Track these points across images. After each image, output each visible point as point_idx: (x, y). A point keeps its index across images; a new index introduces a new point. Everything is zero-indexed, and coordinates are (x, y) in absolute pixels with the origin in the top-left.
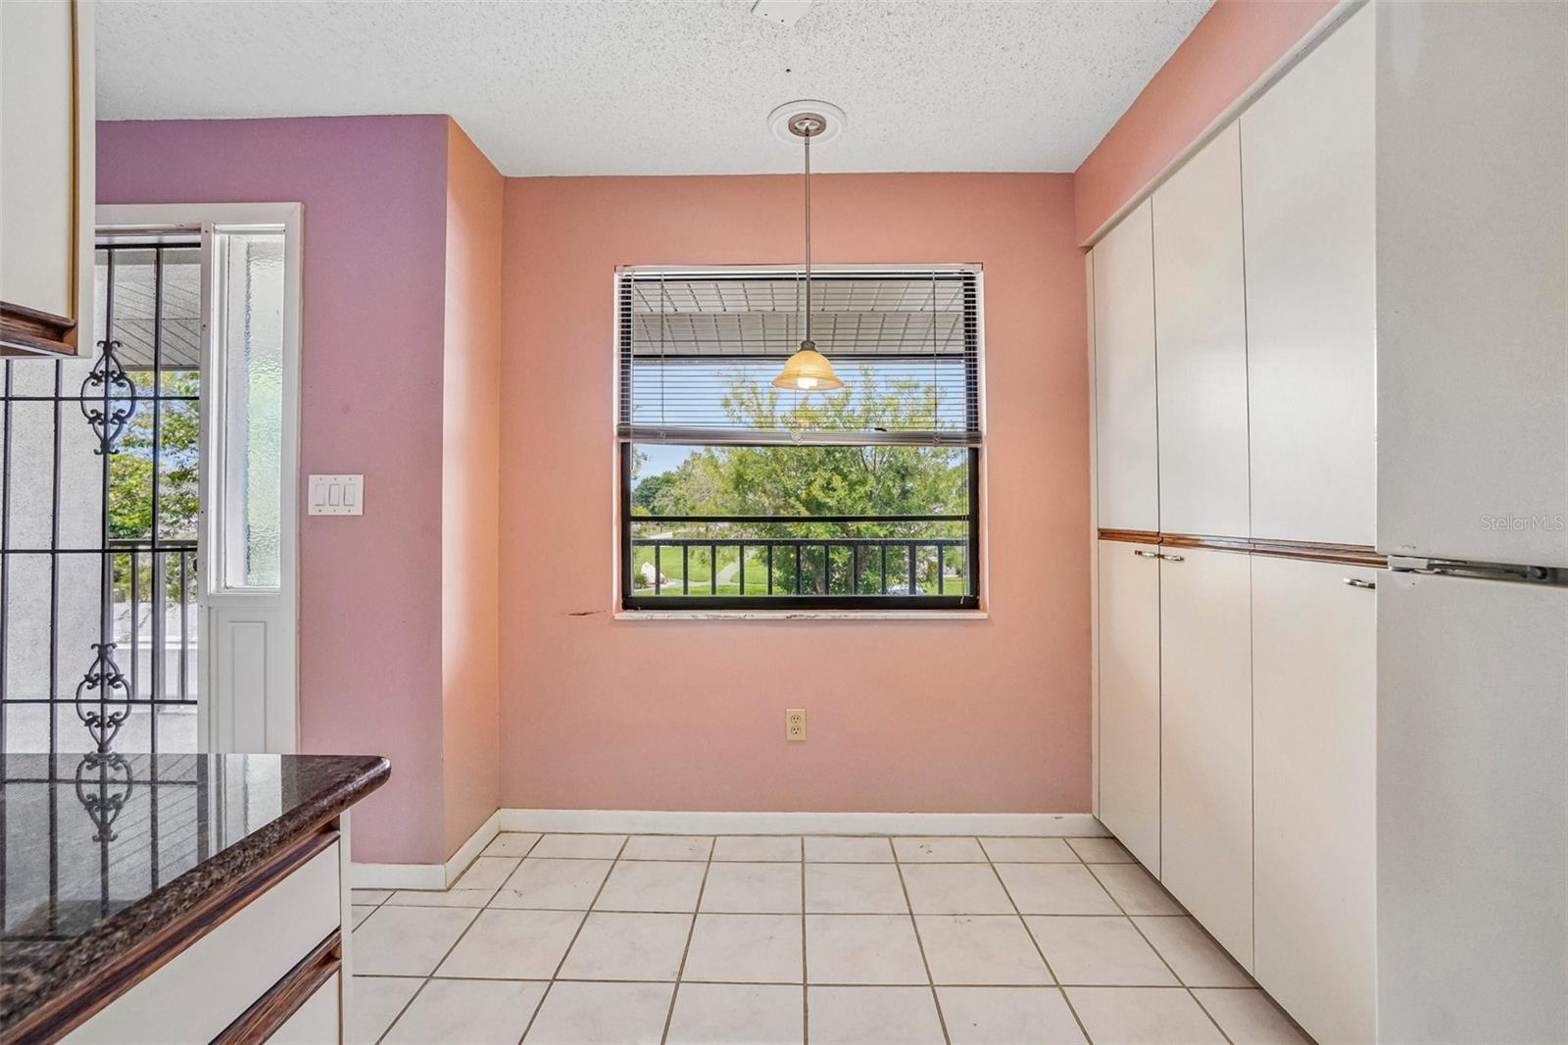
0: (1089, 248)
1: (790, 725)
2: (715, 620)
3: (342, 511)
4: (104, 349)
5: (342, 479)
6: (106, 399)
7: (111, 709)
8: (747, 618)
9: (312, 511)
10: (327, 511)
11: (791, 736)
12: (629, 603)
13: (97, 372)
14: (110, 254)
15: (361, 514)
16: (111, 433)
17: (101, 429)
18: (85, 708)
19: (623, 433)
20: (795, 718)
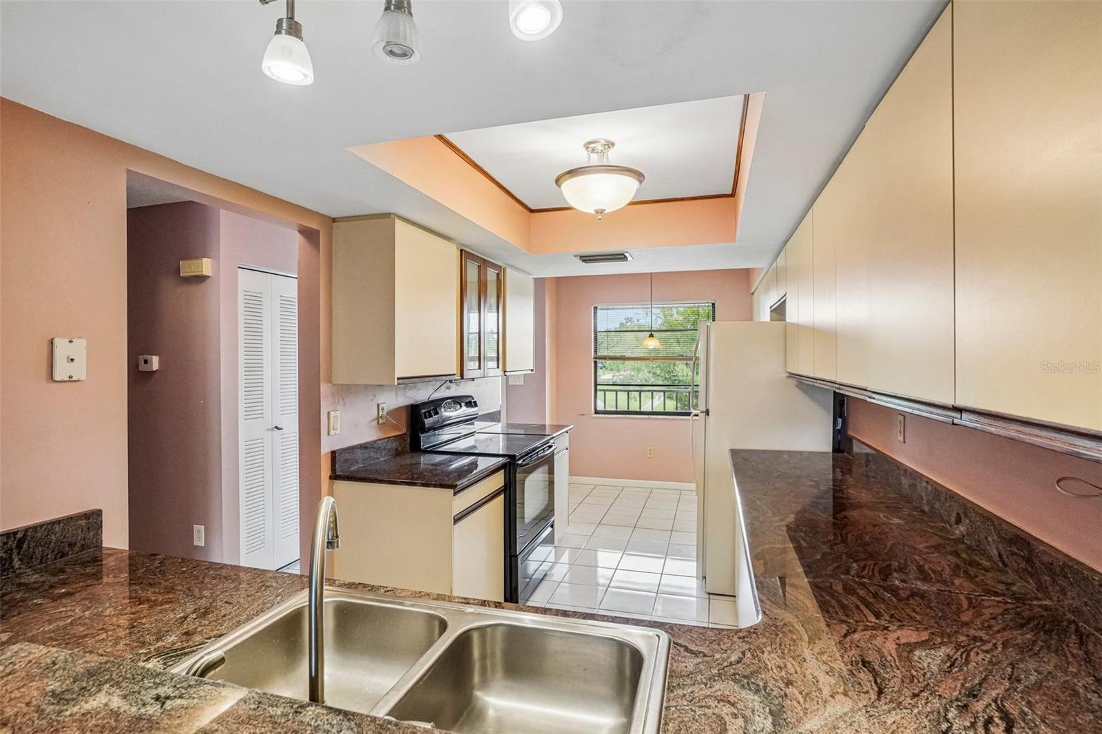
0: (753, 293)
1: (649, 452)
2: (629, 418)
11: (649, 456)
12: (597, 412)
19: (594, 358)
20: (650, 450)
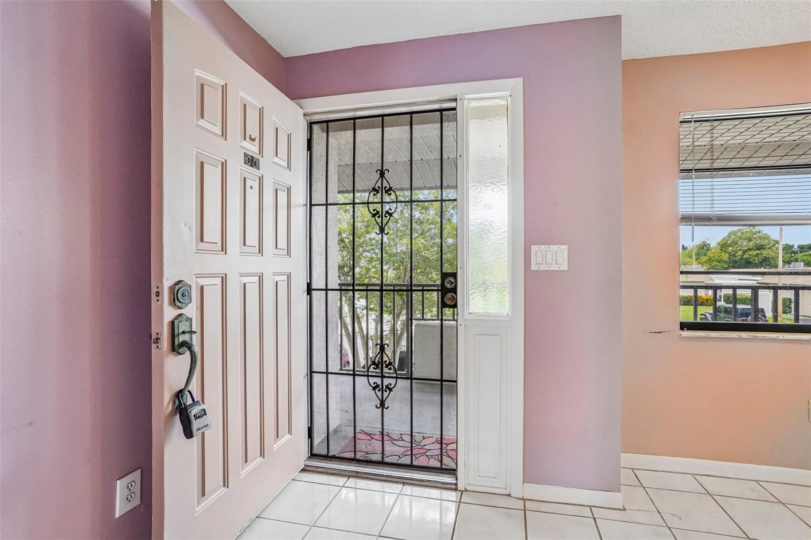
3: (554, 267)
4: (380, 174)
5: (554, 248)
6: (382, 203)
7: (387, 381)
8: (779, 338)
9: (534, 267)
10: (544, 268)
13: (376, 187)
14: (383, 120)
15: (567, 269)
16: (385, 222)
17: (379, 220)
18: (372, 380)
